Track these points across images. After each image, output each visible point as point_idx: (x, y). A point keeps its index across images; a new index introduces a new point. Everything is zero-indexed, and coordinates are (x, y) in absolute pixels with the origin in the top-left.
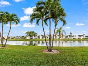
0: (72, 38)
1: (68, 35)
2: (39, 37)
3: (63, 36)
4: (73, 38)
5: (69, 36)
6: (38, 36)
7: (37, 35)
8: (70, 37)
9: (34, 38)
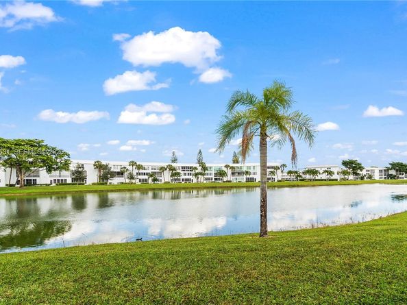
0: (243, 179)
1: (227, 166)
2: (79, 176)
3: (204, 168)
4: (248, 180)
5: (229, 172)
6: (72, 167)
7: (66, 166)
8: (233, 174)
9: (44, 177)
